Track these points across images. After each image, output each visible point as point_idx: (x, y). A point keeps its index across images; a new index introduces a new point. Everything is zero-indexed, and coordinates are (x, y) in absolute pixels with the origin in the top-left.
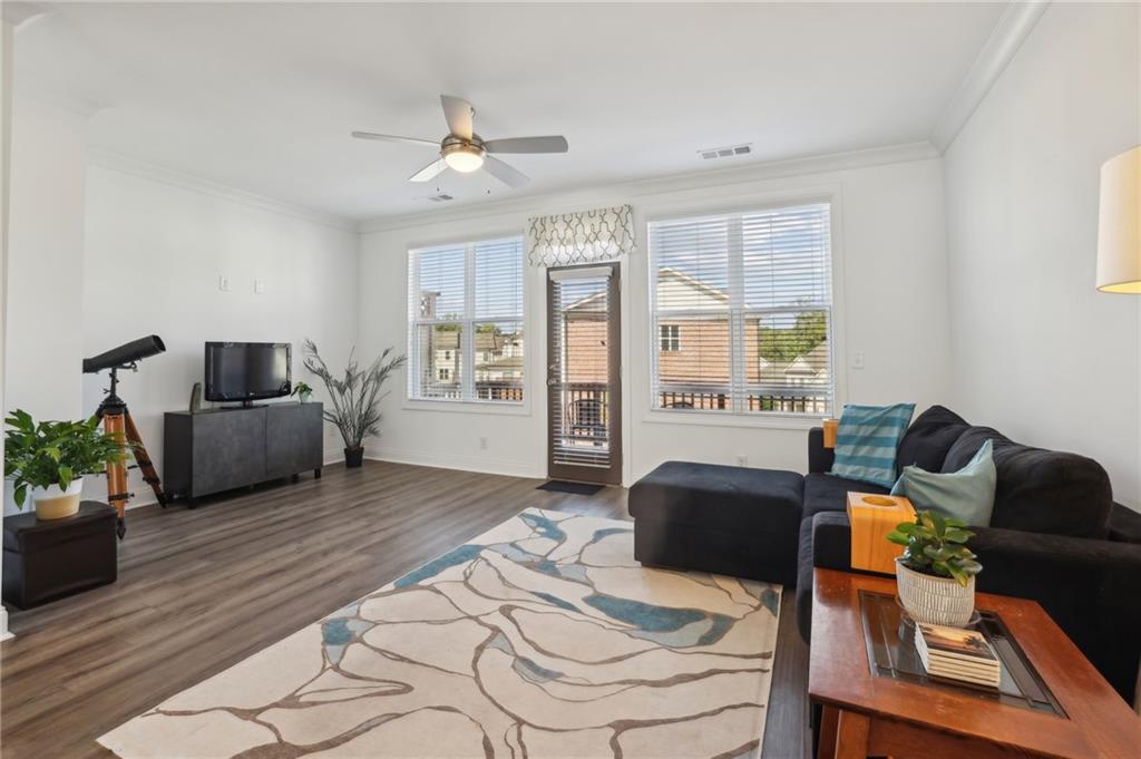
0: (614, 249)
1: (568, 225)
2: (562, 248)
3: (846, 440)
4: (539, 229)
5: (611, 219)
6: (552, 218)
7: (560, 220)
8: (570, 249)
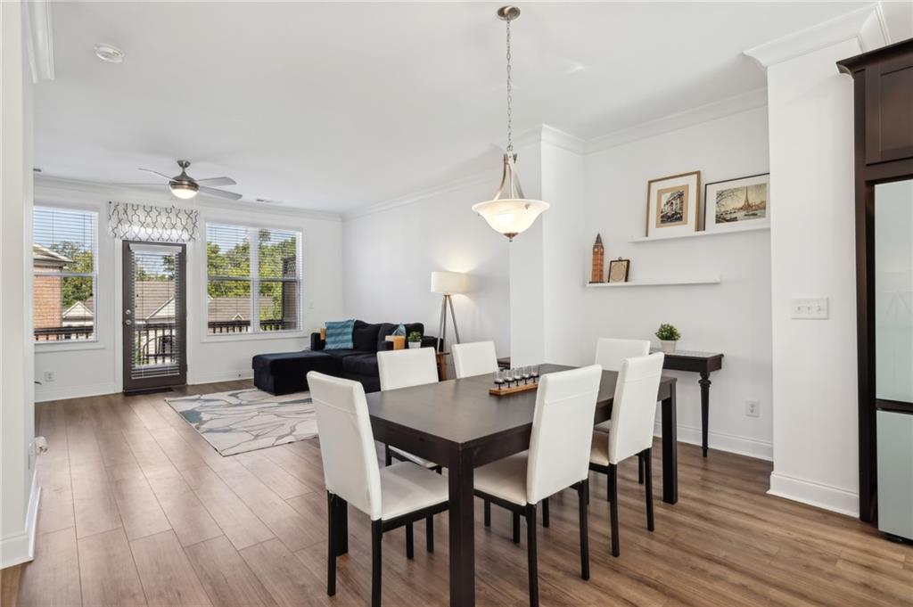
0: (186, 236)
1: (148, 213)
2: (142, 229)
3: (332, 335)
4: (119, 212)
5: (183, 217)
6: (133, 206)
7: (141, 209)
8: (149, 230)
